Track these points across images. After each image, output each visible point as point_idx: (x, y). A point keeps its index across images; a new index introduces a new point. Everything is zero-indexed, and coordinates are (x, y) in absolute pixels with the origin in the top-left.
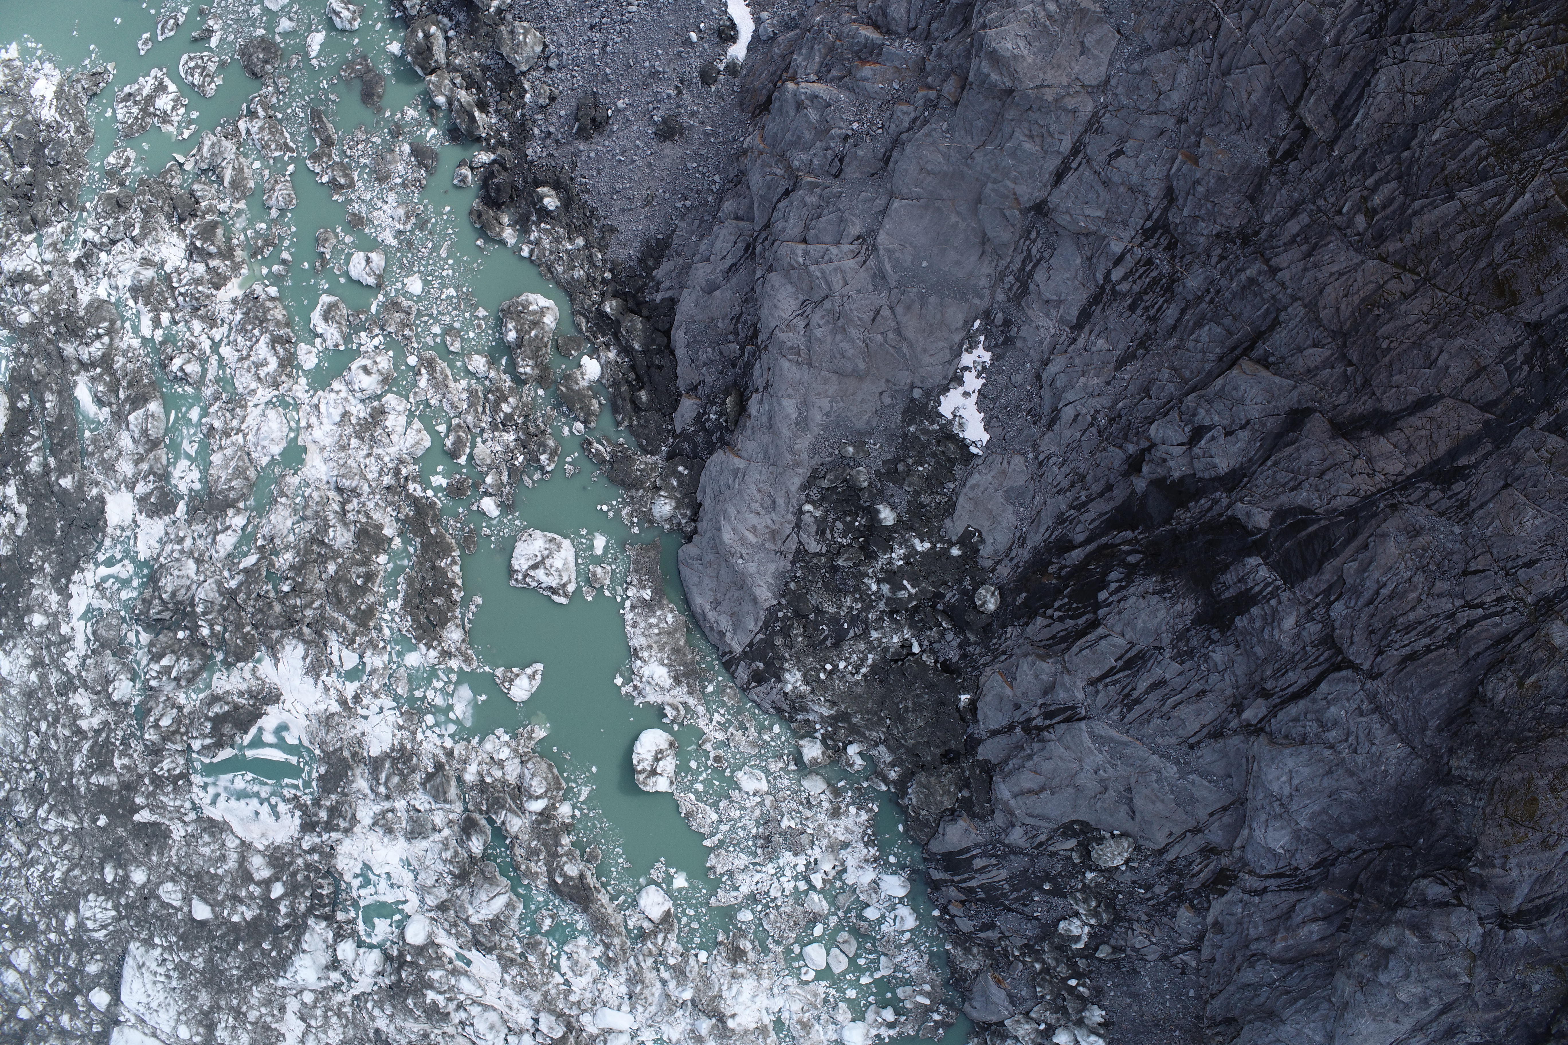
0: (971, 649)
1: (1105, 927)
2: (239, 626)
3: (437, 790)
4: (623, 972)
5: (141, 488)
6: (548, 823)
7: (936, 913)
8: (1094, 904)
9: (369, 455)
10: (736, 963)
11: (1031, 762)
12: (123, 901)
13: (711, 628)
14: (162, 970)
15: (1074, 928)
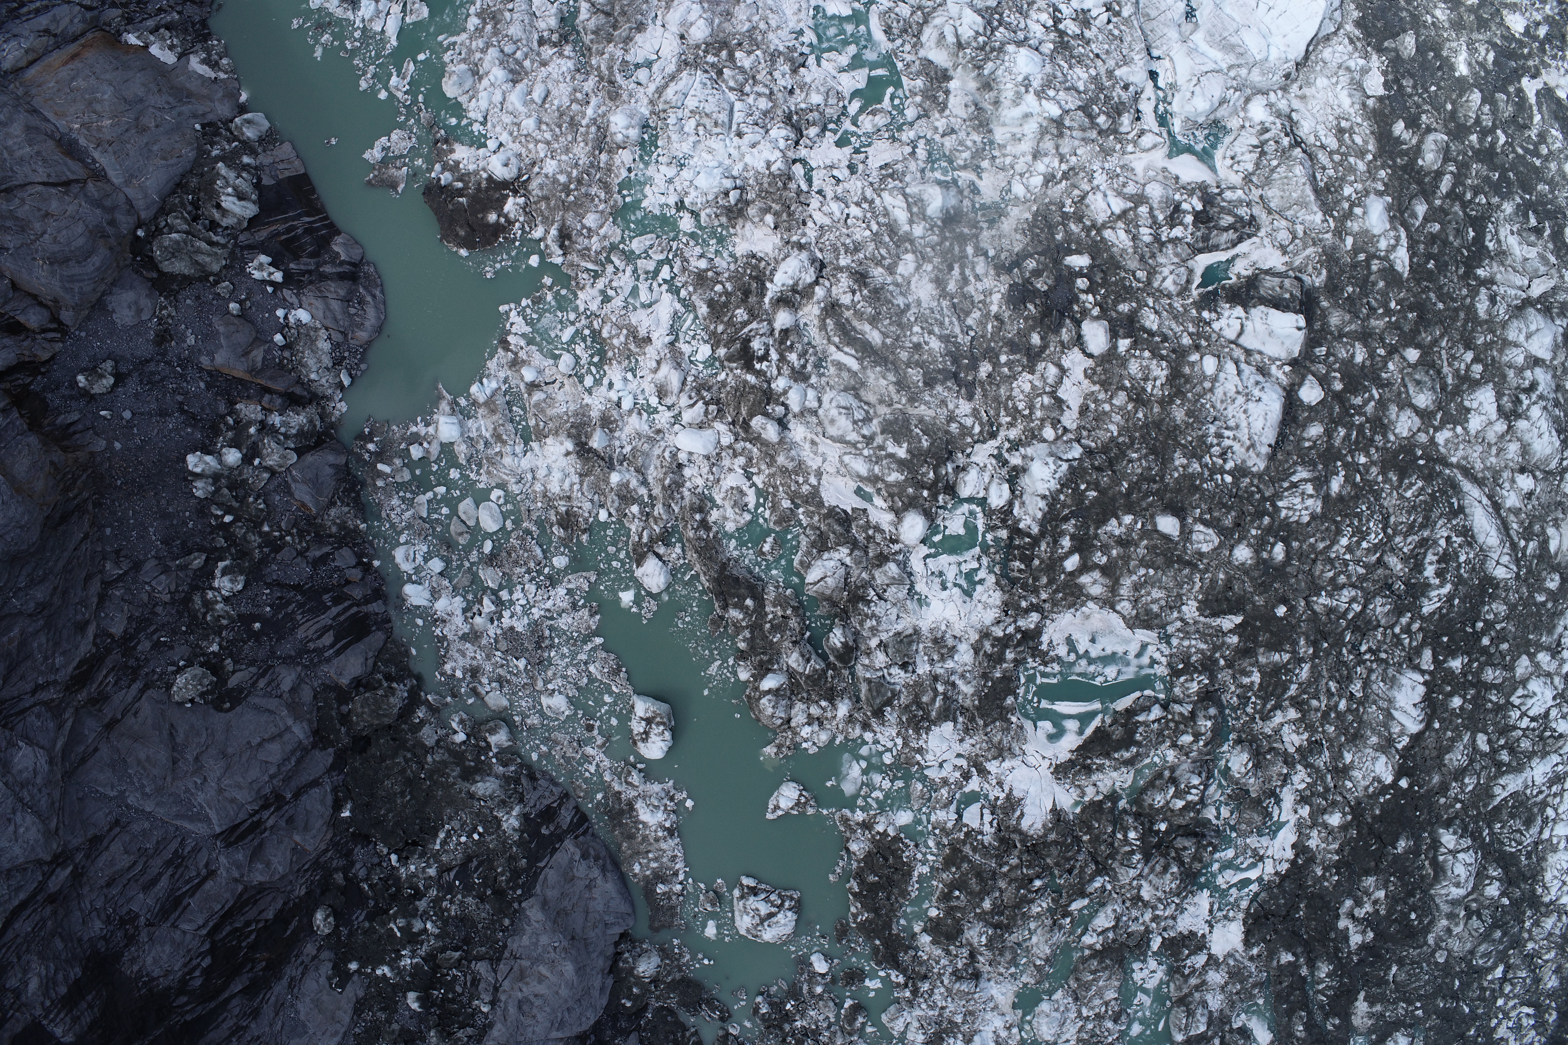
0: (342, 863)
1: (197, 588)
2: (1096, 840)
3: (878, 692)
4: (686, 493)
5: (1200, 960)
6: (761, 661)
7: (376, 563)
8: (209, 619)
9: (943, 1008)
10: (567, 512)
11: (271, 772)
12: (1266, 520)
13: (597, 859)
14: (1227, 443)
15: (228, 585)
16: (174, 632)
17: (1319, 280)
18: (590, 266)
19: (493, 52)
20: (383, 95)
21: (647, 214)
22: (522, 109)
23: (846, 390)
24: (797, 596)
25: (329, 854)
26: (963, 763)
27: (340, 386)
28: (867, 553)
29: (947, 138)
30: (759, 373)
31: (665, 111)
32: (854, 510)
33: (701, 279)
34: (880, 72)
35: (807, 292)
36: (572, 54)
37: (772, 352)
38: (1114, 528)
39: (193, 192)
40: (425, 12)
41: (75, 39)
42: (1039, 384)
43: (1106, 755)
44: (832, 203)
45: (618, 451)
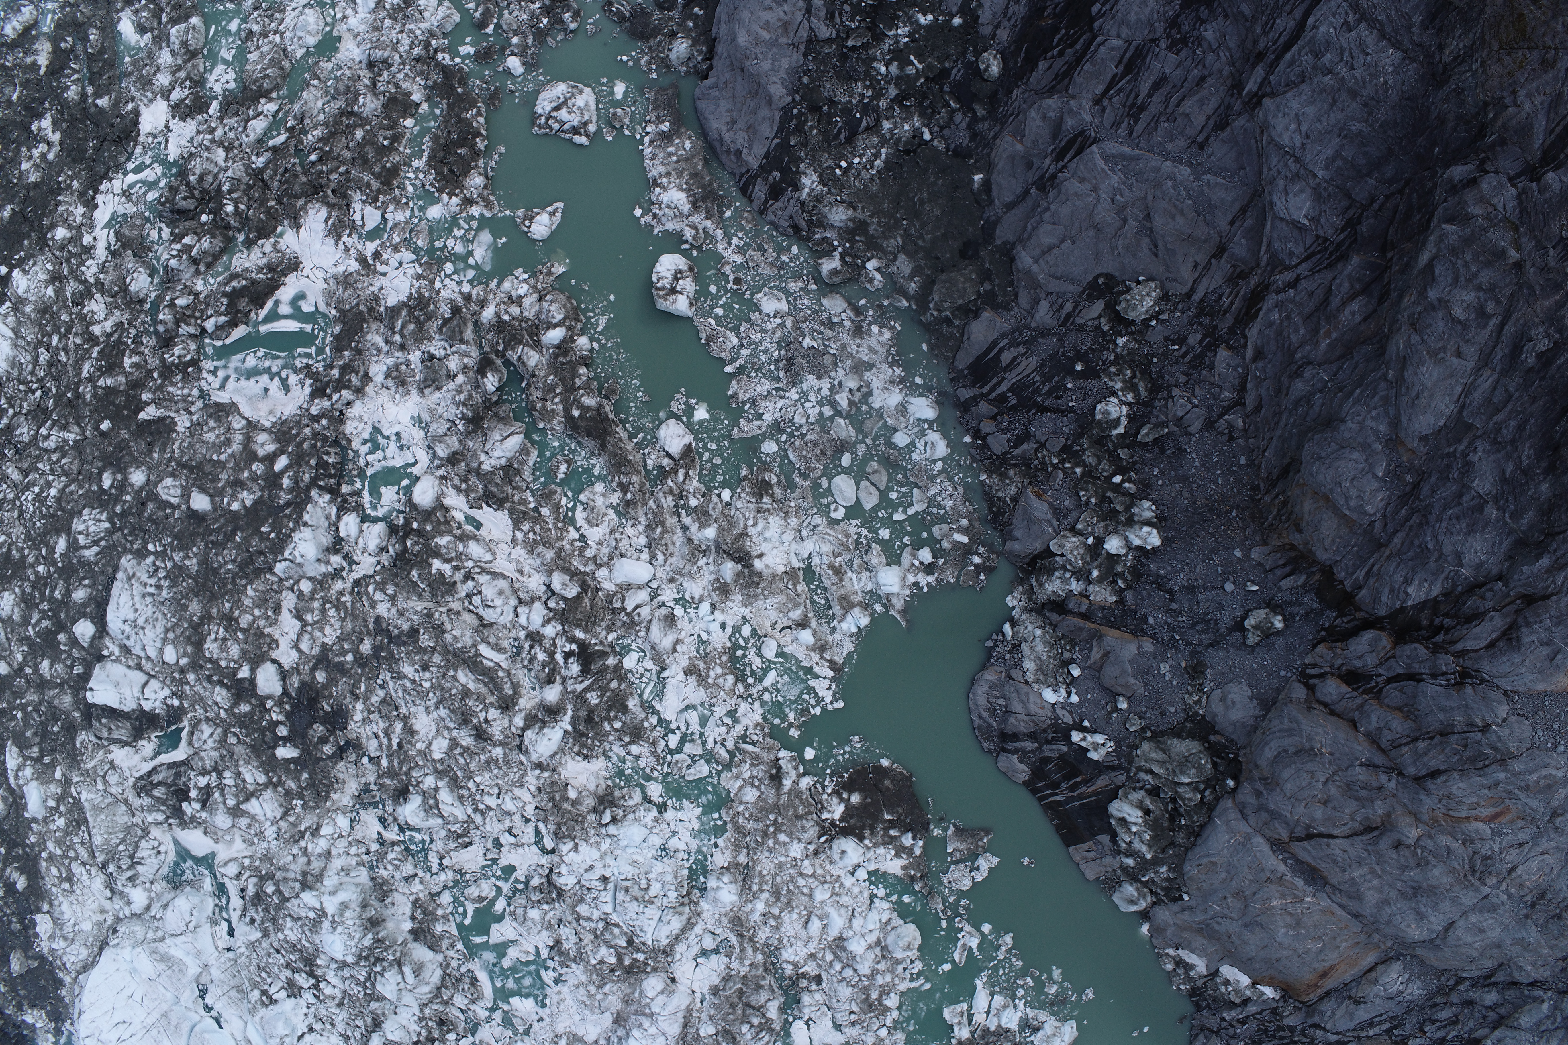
0: (979, 127)
1: (1145, 404)
2: (263, 202)
3: (454, 331)
4: (642, 519)
5: (177, 95)
6: (565, 356)
7: (968, 439)
8: (1128, 372)
9: (402, 32)
10: (761, 497)
11: (1048, 214)
12: (118, 509)
13: (728, 151)
14: (152, 581)
15: (1110, 408)
16: (1165, 355)
17: (82, 737)
18: (749, 748)
19: (864, 968)
20: (986, 928)
21: (695, 800)
22: (831, 911)
23: (492, 625)
24: (534, 421)
25: (992, 134)
26: (381, 268)
27: (1013, 623)
28: (467, 466)
29: (411, 873)
30: (573, 640)
31: (682, 904)
32: (480, 508)
33: (636, 734)
34: (478, 940)
35: (531, 721)
36: (784, 965)
37: (561, 661)
38: (248, 498)
39: (1180, 827)
40: (947, 1013)
41: (1328, 994)
42: (317, 634)
43: (254, 282)
44: (514, 809)
45: (711, 560)
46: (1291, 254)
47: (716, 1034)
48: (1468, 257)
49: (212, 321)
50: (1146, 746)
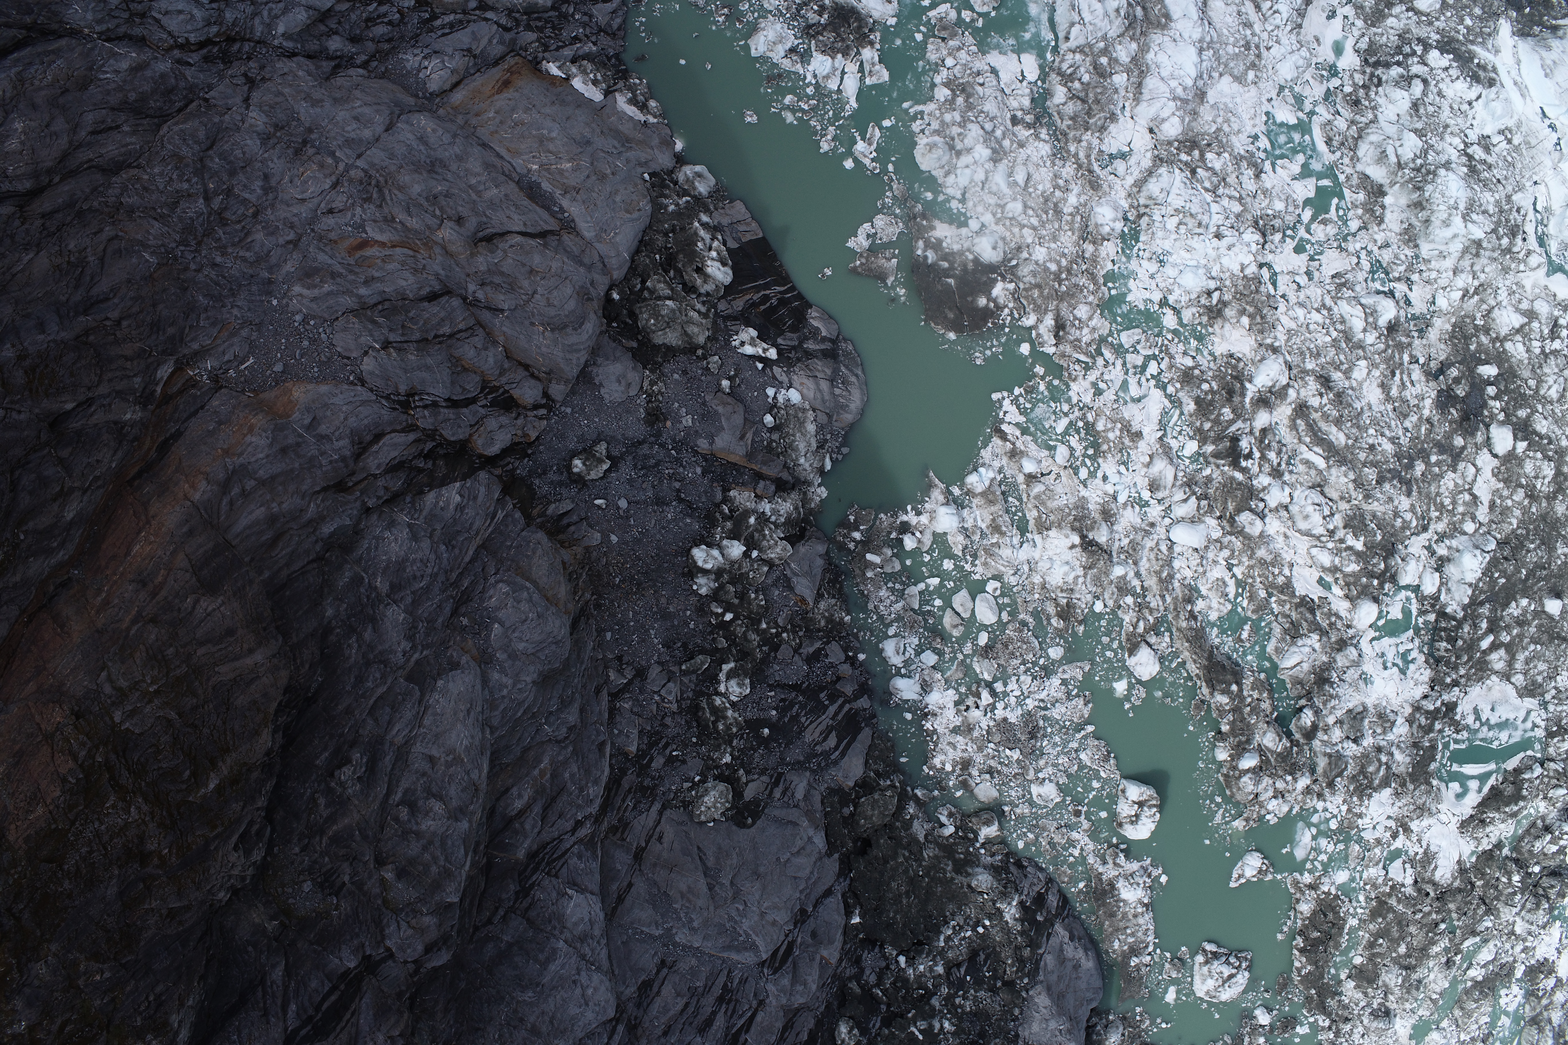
0: (854, 971)
1: (702, 694)
2: (1486, 885)
3: (1336, 763)
4: (1176, 584)
5: (1550, 983)
6: (1240, 743)
7: (862, 657)
8: (720, 728)
10: (1068, 604)
11: (801, 888)
13: (1079, 940)
15: (737, 690)
16: (685, 745)
18: (1083, 358)
19: (973, 130)
21: (1133, 309)
22: (1006, 190)
23: (1312, 487)
25: (843, 965)
26: (1392, 824)
27: (822, 471)
28: (1330, 639)
29: (1384, 252)
30: (1244, 470)
31: (1146, 206)
32: (1320, 598)
33: (1187, 377)
35: (1281, 393)
36: (1047, 138)
37: (1255, 450)
38: (1514, 610)
39: (660, 252)
40: (885, 76)
41: (496, 63)
42: (1460, 482)
43: (1498, 810)
44: (1296, 308)
45: (1117, 544)
46: (580, 857)
47: (1111, 74)
48: (434, 869)
49: (1536, 775)
50: (701, 340)
